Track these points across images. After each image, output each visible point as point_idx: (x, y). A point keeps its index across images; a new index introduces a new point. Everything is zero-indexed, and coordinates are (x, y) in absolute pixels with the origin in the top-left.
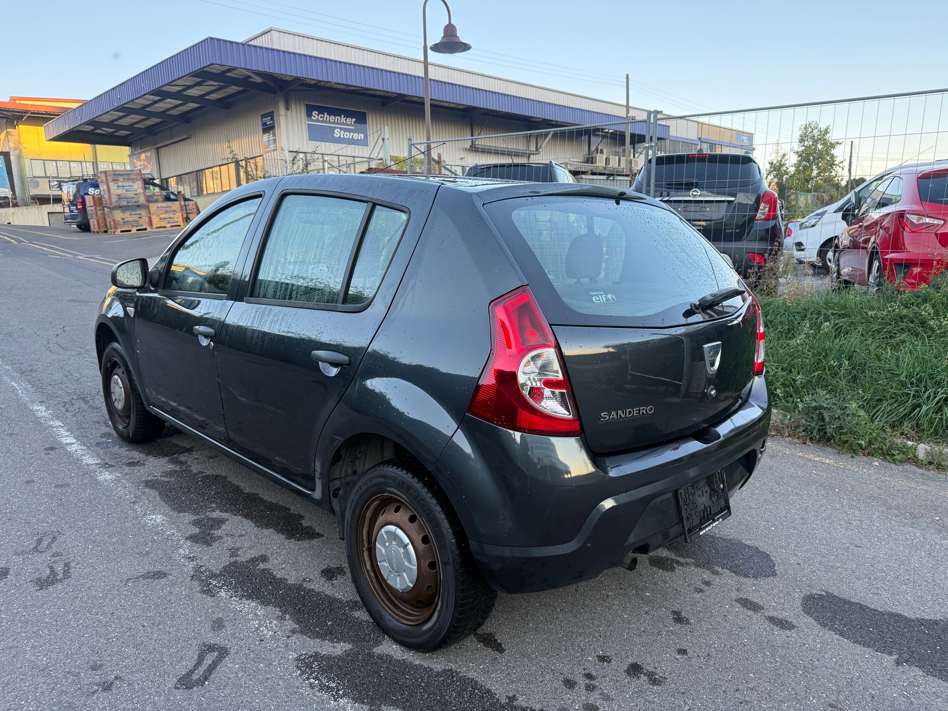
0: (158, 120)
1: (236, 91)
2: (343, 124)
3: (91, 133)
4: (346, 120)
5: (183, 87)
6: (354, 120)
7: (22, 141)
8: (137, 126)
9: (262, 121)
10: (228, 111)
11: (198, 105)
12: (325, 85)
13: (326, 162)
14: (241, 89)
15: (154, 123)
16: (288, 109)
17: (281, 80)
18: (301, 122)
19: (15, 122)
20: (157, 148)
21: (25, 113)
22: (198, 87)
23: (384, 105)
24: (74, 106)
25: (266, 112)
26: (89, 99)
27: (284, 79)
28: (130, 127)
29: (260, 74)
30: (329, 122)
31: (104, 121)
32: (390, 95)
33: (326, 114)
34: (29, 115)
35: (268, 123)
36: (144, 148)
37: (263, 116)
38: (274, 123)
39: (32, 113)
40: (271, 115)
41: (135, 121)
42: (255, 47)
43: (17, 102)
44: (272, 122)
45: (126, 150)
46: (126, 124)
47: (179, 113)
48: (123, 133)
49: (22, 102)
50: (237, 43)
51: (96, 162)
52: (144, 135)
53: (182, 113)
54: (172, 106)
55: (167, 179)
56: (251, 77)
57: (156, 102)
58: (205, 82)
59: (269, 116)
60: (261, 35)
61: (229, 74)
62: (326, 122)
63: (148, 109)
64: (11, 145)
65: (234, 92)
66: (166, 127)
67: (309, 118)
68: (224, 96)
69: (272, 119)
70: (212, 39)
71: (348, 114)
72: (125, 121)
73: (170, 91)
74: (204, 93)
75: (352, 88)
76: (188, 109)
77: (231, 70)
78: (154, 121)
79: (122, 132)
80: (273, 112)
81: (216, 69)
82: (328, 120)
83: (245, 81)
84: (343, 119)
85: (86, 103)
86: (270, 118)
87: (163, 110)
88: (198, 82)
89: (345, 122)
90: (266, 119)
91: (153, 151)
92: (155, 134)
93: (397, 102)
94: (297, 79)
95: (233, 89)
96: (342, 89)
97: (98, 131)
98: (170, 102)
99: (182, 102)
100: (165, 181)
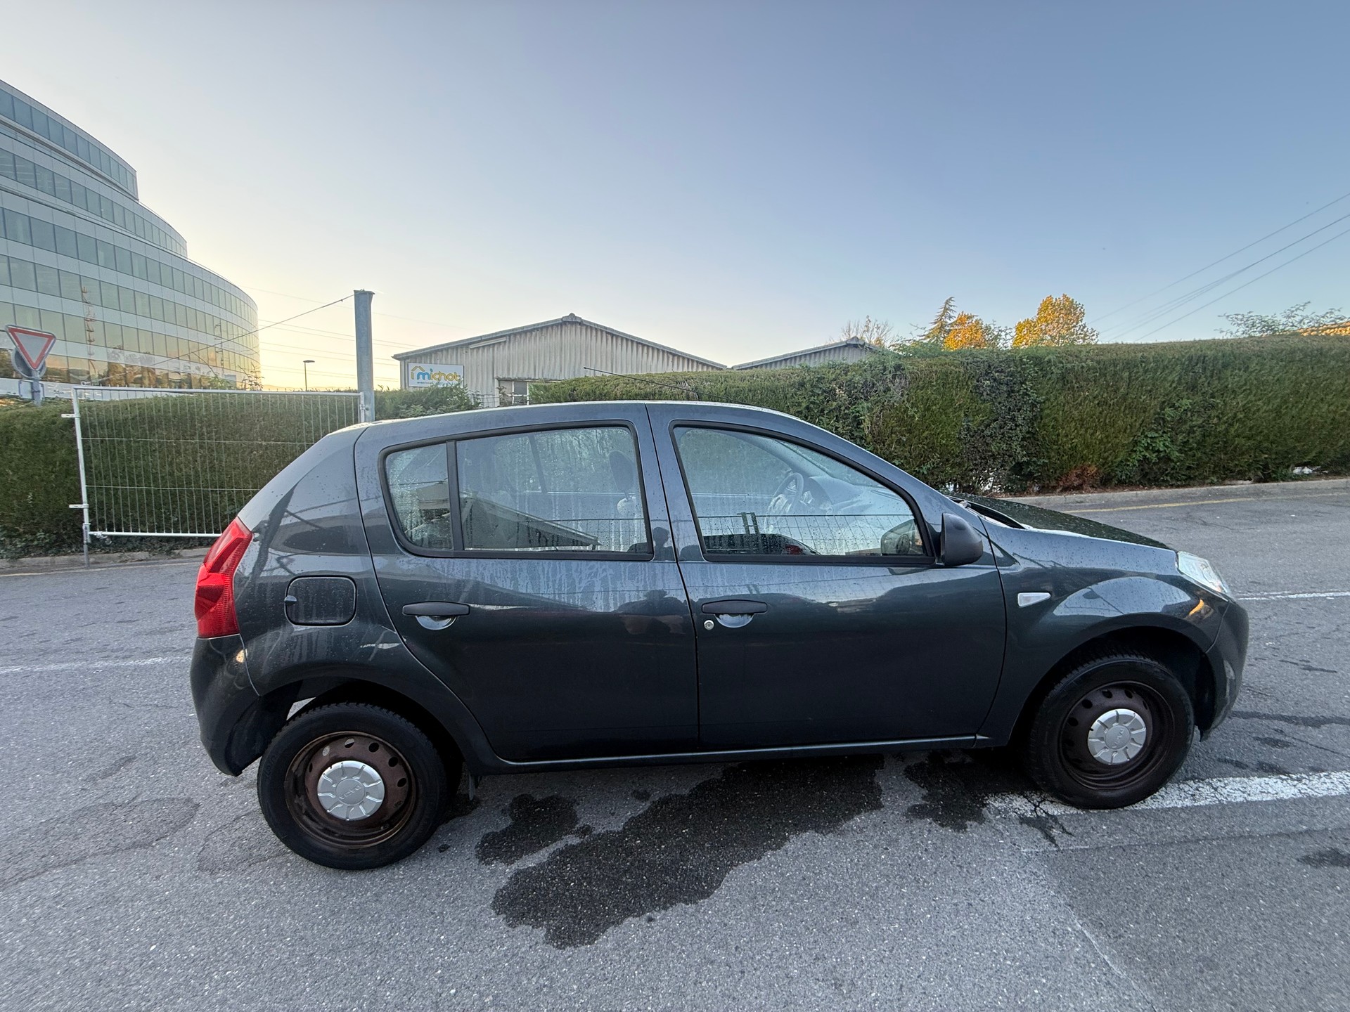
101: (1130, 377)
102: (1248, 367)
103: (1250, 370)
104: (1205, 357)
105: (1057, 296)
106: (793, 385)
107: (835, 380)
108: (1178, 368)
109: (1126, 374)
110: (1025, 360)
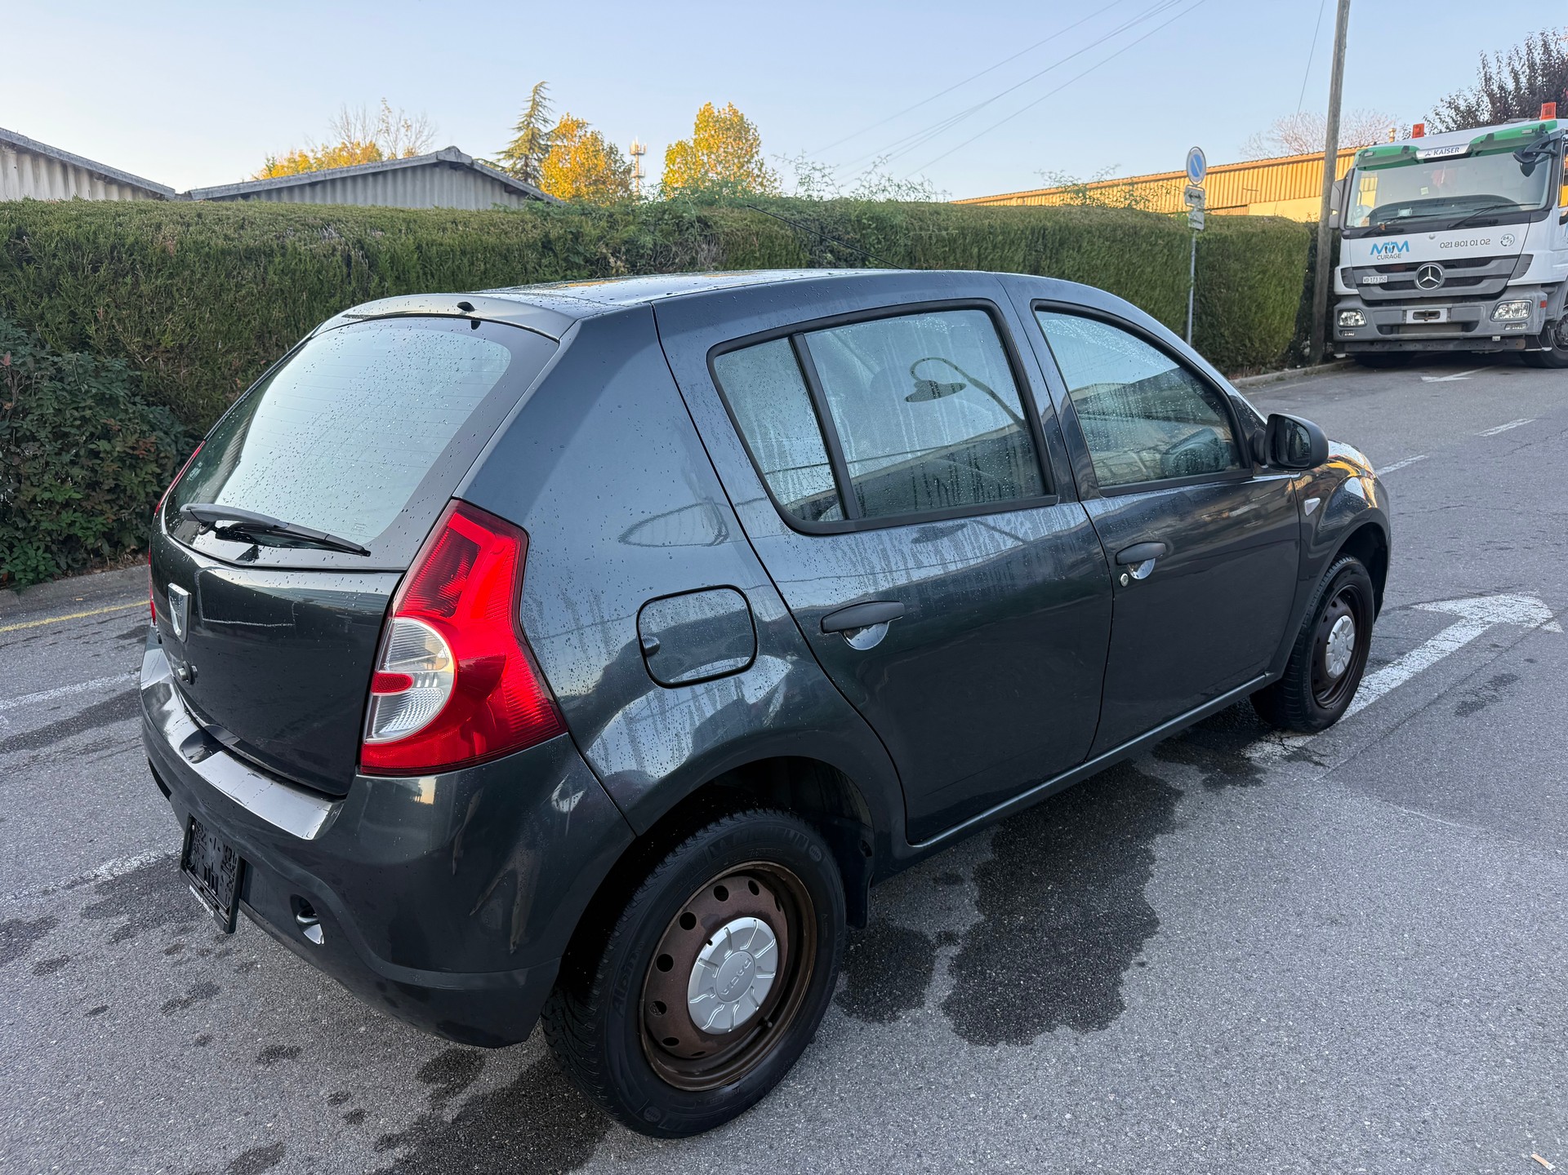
101: (979, 255)
102: (1080, 247)
103: (1083, 251)
104: (1045, 230)
105: (720, 107)
106: (530, 246)
107: (600, 238)
108: (1023, 244)
109: (975, 250)
110: (865, 221)
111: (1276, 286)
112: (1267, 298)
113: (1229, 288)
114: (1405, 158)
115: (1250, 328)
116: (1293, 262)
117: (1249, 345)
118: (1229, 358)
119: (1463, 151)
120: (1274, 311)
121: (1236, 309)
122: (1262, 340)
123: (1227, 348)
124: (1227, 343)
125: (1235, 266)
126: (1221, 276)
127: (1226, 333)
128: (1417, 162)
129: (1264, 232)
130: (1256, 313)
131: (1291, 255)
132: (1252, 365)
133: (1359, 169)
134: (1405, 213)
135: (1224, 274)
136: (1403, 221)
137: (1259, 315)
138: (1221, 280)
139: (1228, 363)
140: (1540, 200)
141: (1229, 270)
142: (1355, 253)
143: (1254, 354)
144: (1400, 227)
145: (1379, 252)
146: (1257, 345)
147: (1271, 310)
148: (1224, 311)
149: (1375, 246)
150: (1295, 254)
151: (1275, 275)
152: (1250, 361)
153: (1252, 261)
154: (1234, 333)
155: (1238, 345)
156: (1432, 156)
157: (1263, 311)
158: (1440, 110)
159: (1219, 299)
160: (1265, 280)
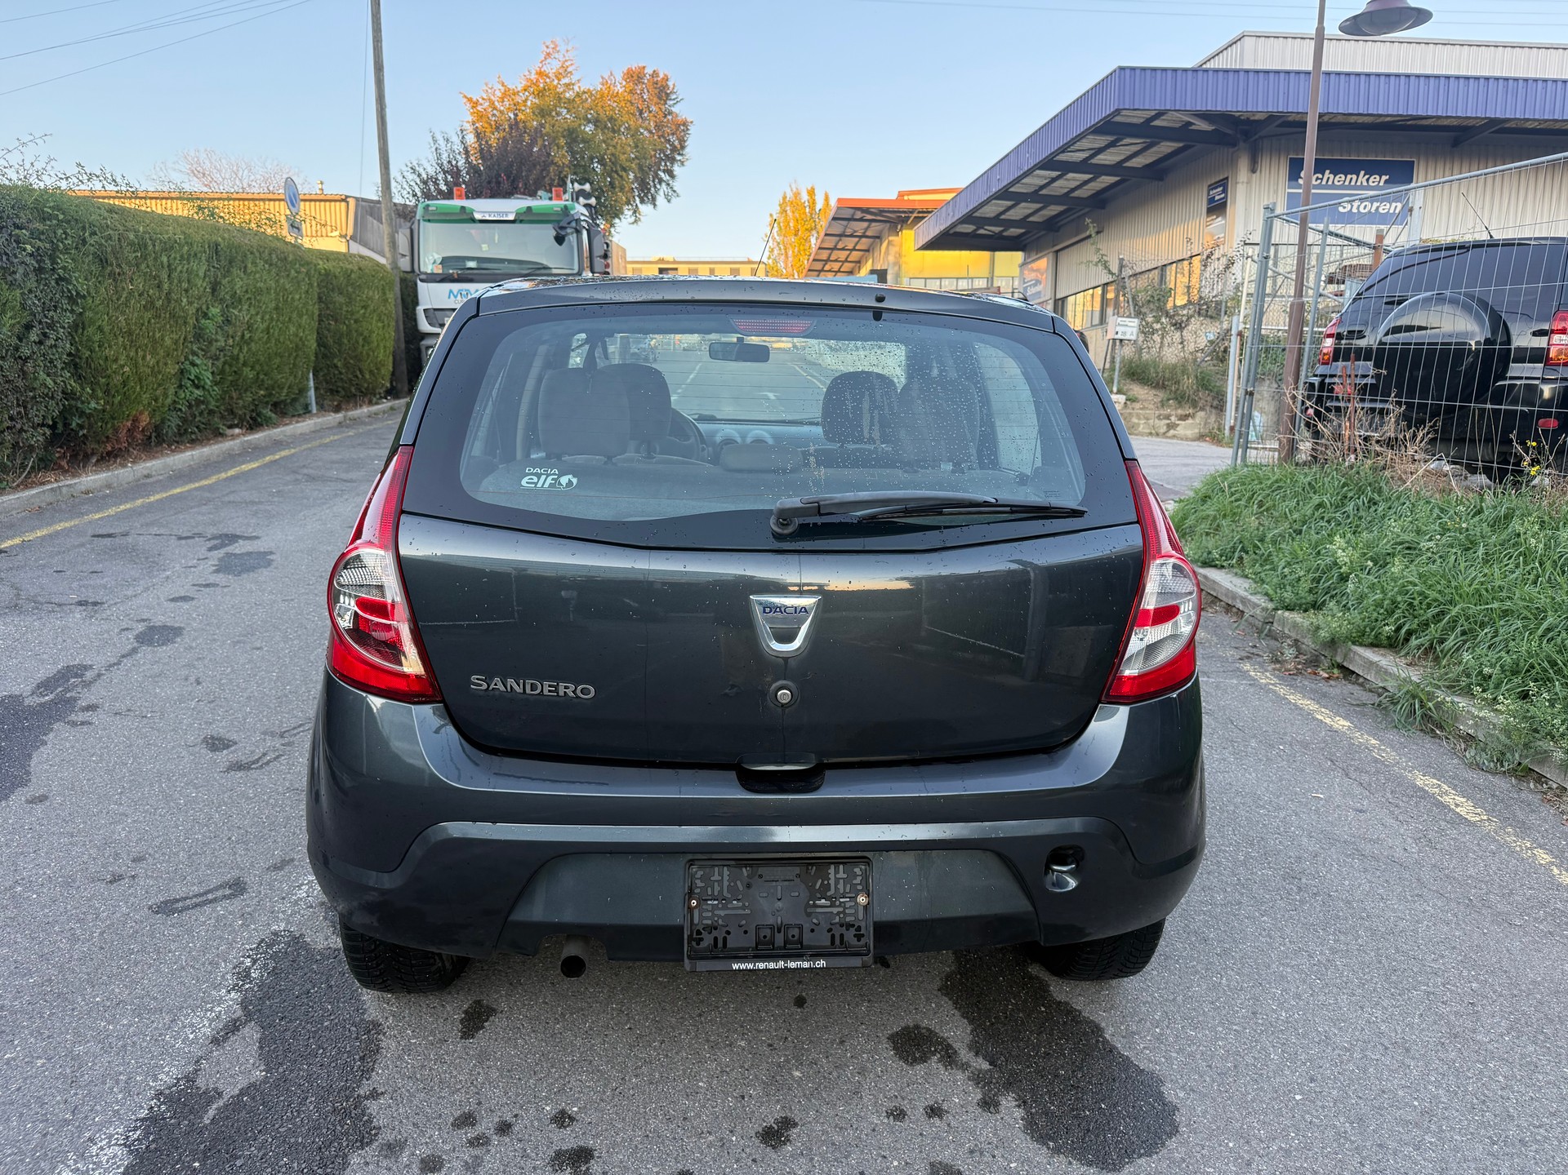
0: (1061, 208)
1: (1173, 149)
2: (1362, 187)
3: (973, 235)
4: (1368, 180)
5: (1093, 151)
6: (1385, 178)
7: (903, 253)
8: (1031, 219)
9: (1209, 195)
10: (1161, 183)
11: (1117, 179)
12: (1333, 121)
13: (1249, 259)
14: (1181, 145)
15: (1055, 213)
16: (1253, 171)
17: (1248, 122)
18: (1276, 192)
19: (899, 227)
20: (1057, 252)
21: (911, 212)
22: (1112, 150)
23: (1456, 143)
24: (948, 197)
25: (1217, 179)
26: (964, 186)
27: (1252, 118)
28: (1022, 222)
29: (1205, 116)
30: (1333, 187)
31: (988, 216)
32: (1471, 123)
33: (1328, 172)
34: (915, 215)
35: (1217, 198)
36: (1041, 252)
37: (1212, 187)
38: (1226, 197)
39: (919, 212)
40: (1223, 184)
41: (1030, 211)
42: (1216, 71)
43: (906, 198)
44: (1223, 195)
45: (1018, 256)
46: (1017, 218)
47: (1090, 193)
48: (1014, 231)
49: (912, 197)
50: (1185, 70)
51: (992, 278)
52: (1043, 232)
53: (1094, 194)
54: (1078, 183)
55: (1064, 299)
56: (1190, 124)
57: (1054, 180)
58: (1121, 140)
59: (1220, 186)
60: (1226, 49)
61: (1157, 123)
62: (1327, 187)
63: (1044, 192)
64: (891, 258)
65: (1169, 151)
66: (1072, 217)
67: (1293, 183)
68: (1154, 159)
69: (1225, 191)
70: (1122, 69)
71: (1373, 168)
72: (1017, 213)
73: (1074, 159)
74: (1122, 157)
75: (1388, 119)
76: (1103, 186)
77: (1160, 114)
78: (1054, 210)
79: (1012, 230)
80: (1227, 178)
81: (1137, 118)
82: (1330, 183)
83: (1183, 132)
84: (1362, 178)
85: (960, 192)
86: (1221, 188)
87: (1066, 190)
88: (1112, 141)
89: (1365, 184)
90: (1215, 191)
91: (1051, 256)
92: (1057, 230)
93: (1486, 133)
94: (1272, 117)
95: (1166, 147)
96: (1362, 124)
97: (981, 232)
98: (1074, 178)
99: (1091, 176)
100: (1060, 302)
111: (377, 321)
112: (371, 332)
113: (336, 321)
114: (465, 217)
115: (360, 360)
116: (387, 300)
117: (360, 376)
118: (343, 389)
119: (511, 217)
120: (378, 345)
121: (345, 341)
122: (371, 372)
123: (342, 379)
124: (341, 373)
125: (340, 299)
126: (328, 308)
127: (339, 364)
128: (473, 220)
129: (360, 269)
130: (363, 346)
131: (384, 294)
132: (364, 395)
133: (424, 220)
134: (472, 264)
135: (331, 306)
136: (471, 272)
137: (366, 348)
138: (328, 312)
139: (343, 393)
140: (573, 264)
141: (335, 303)
142: (432, 296)
143: (366, 385)
144: (470, 277)
145: (456, 297)
146: (367, 376)
147: (376, 344)
148: (334, 342)
149: (451, 291)
150: (388, 292)
151: (374, 311)
152: (362, 392)
153: (354, 296)
154: (346, 365)
155: (350, 376)
156: (488, 218)
157: (369, 343)
158: (405, 174)
159: (328, 330)
160: (367, 315)
